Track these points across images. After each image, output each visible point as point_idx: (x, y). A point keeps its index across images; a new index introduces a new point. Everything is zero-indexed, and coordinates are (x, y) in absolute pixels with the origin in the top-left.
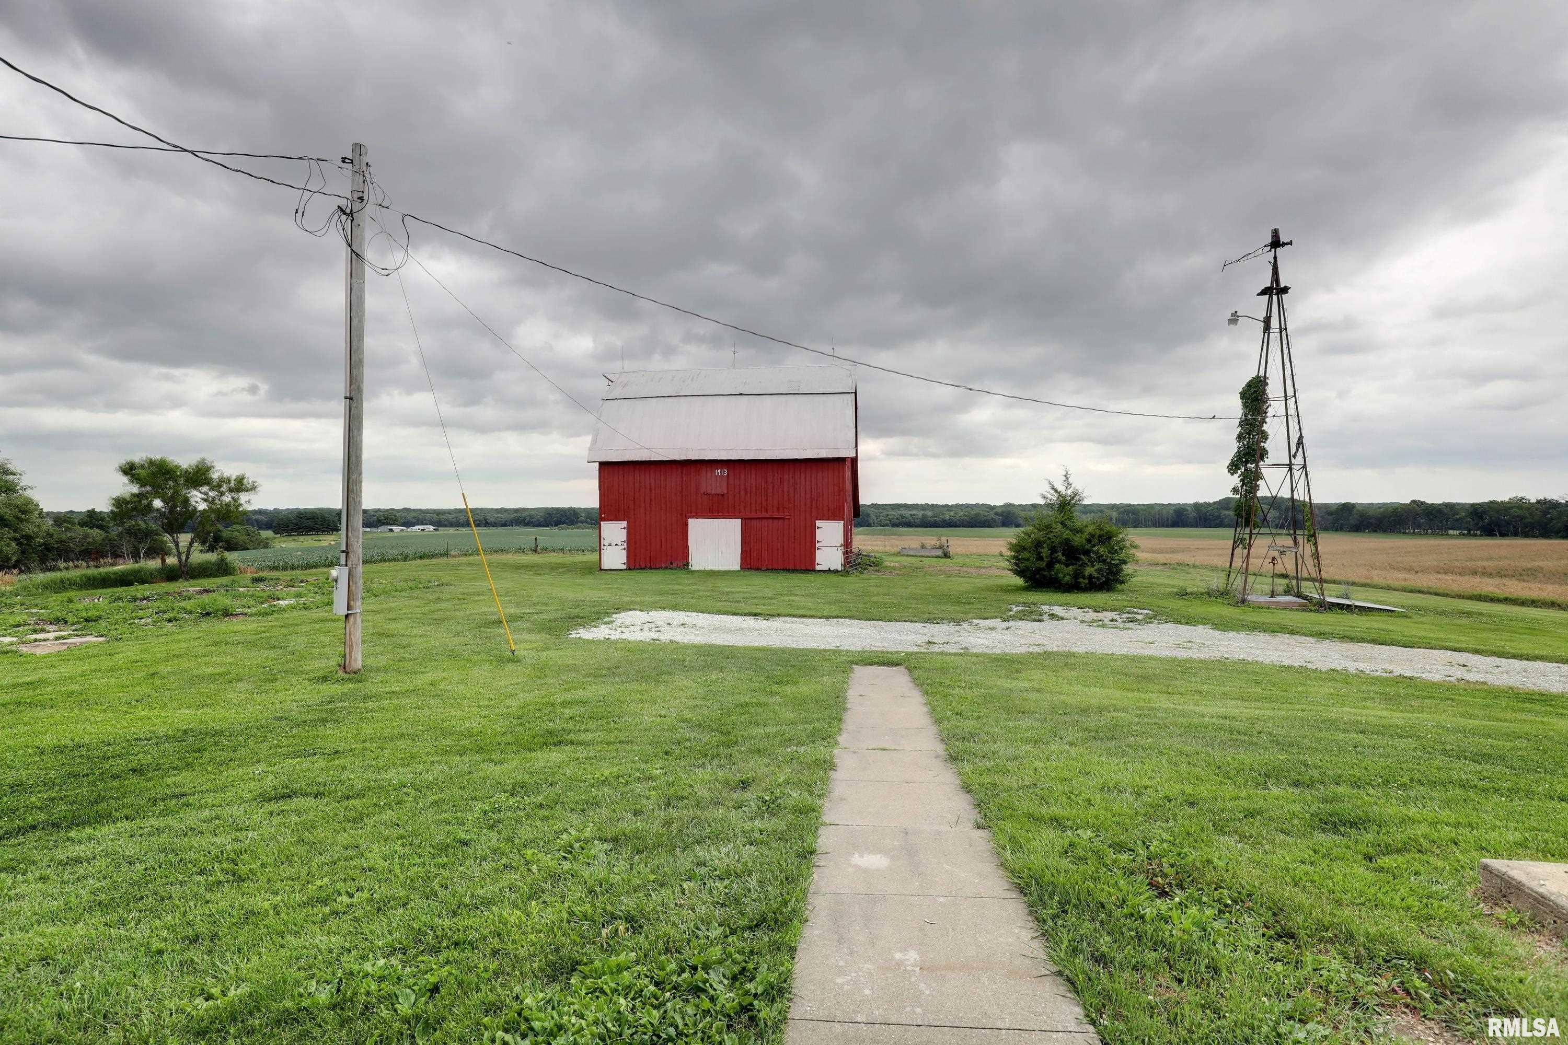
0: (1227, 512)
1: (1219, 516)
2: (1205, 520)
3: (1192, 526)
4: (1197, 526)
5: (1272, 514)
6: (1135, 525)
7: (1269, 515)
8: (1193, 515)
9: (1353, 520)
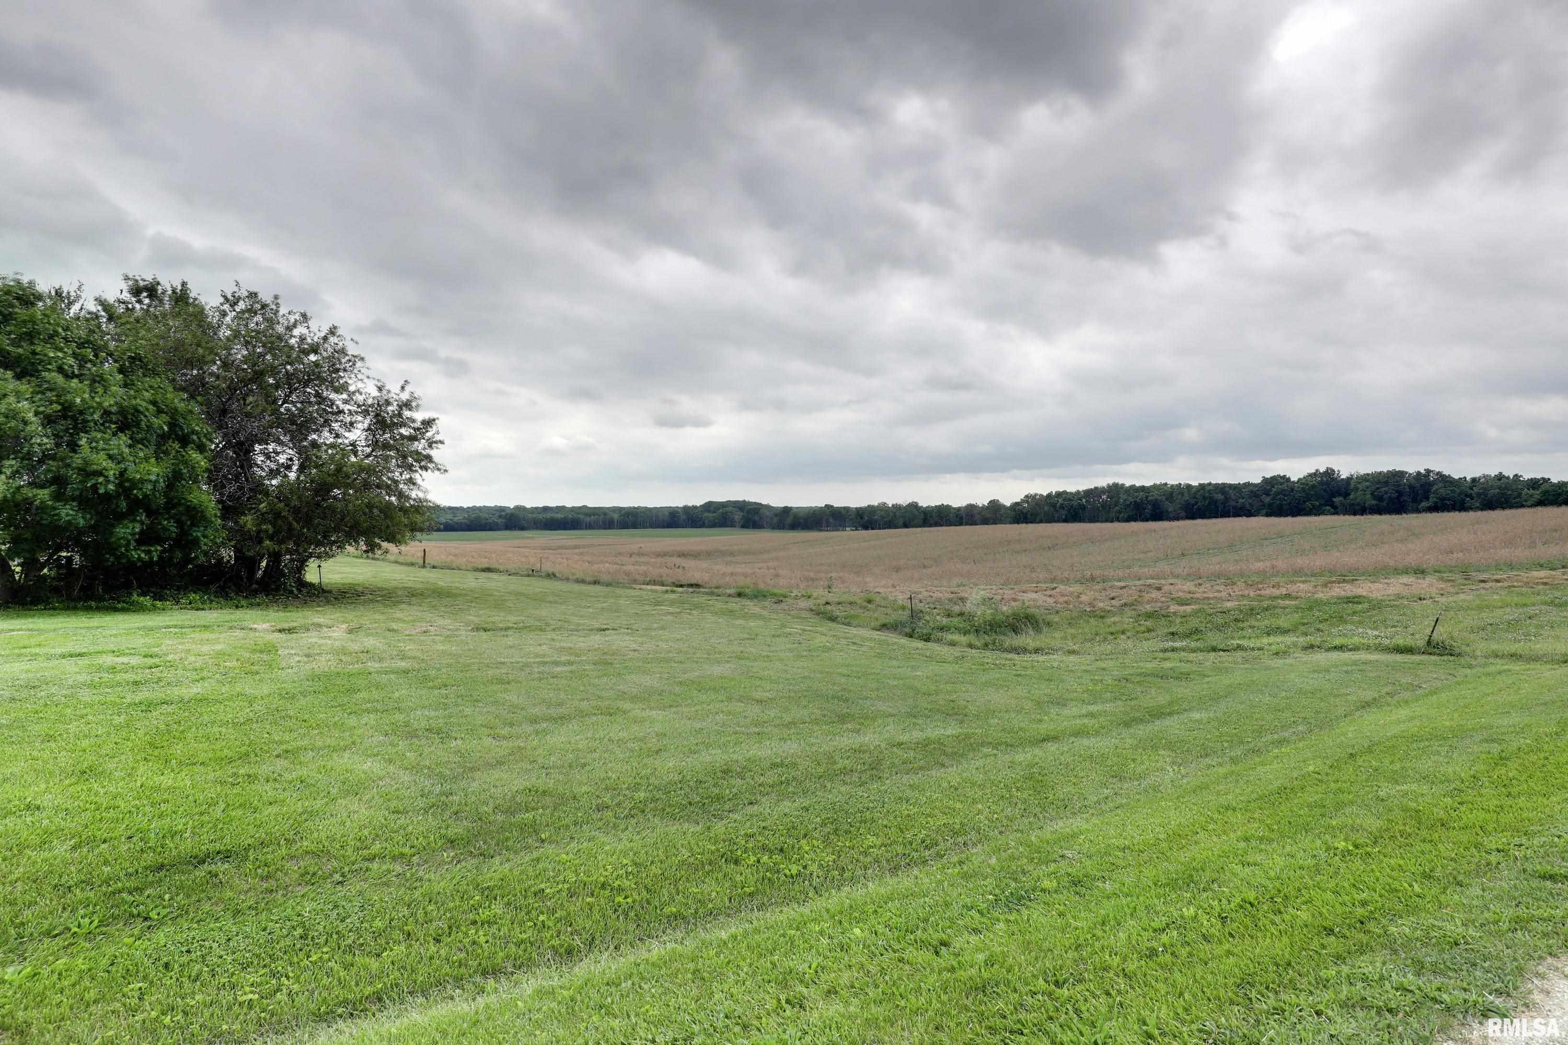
0: (708, 514)
1: (702, 518)
2: (693, 522)
3: (682, 527)
4: (686, 527)
5: (738, 516)
6: (635, 526)
7: (737, 517)
8: (683, 517)
9: (789, 520)
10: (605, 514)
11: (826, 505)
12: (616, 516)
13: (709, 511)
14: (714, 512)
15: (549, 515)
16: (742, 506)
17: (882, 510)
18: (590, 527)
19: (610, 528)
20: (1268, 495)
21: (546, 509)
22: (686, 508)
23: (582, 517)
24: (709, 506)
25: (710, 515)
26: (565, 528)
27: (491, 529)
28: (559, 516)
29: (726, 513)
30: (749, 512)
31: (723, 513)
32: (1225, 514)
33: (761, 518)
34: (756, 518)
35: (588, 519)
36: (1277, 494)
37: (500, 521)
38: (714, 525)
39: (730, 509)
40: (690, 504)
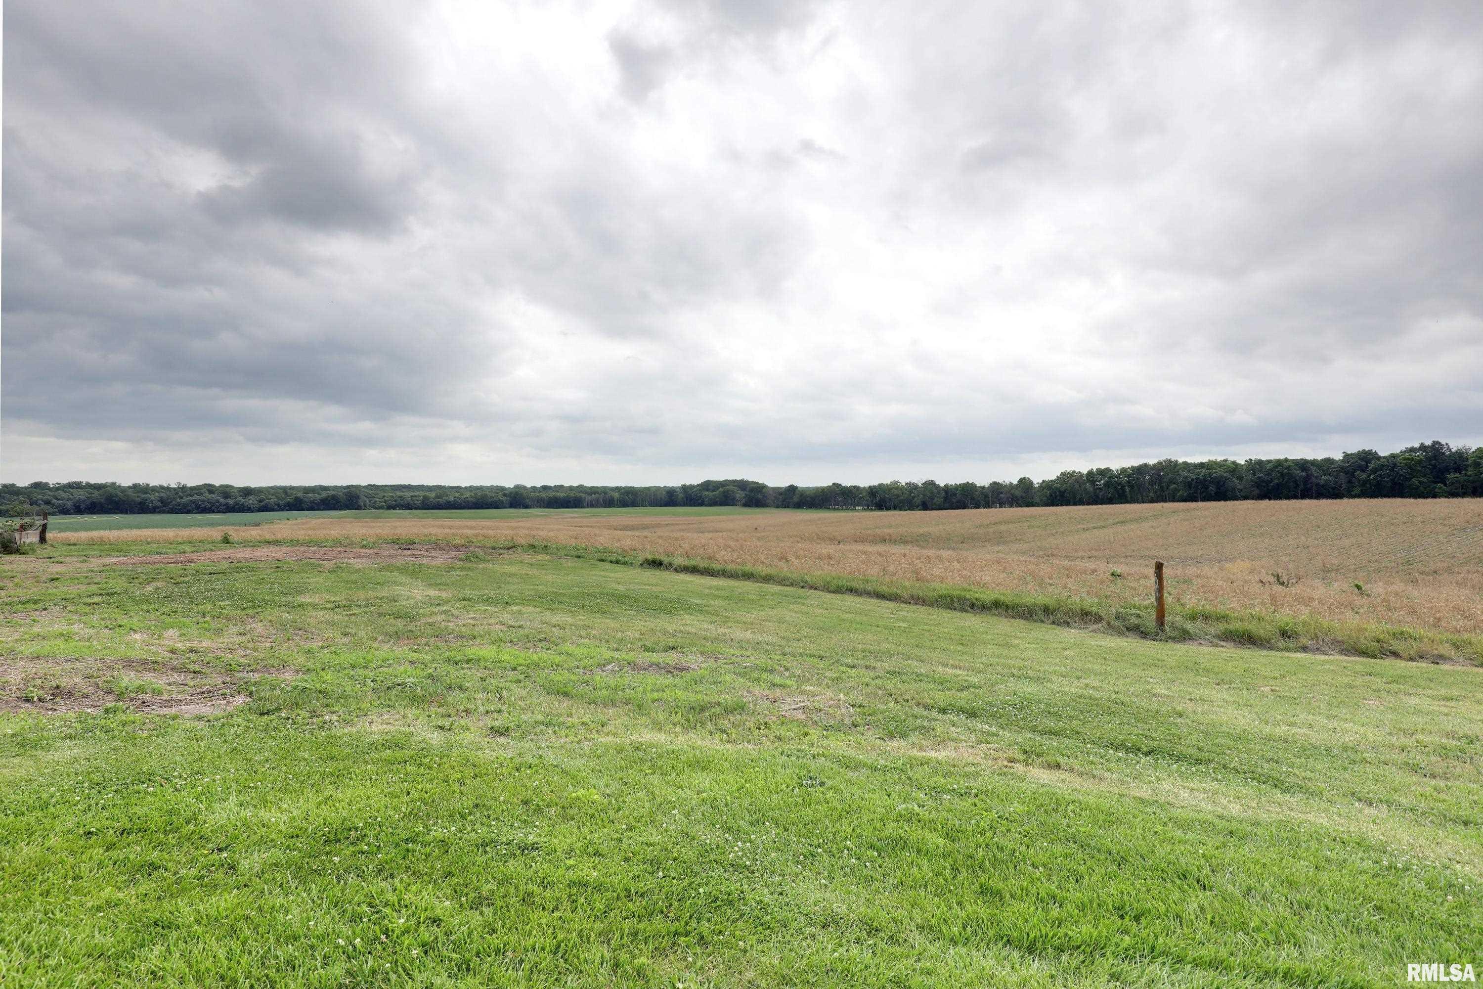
0: (707, 493)
1: (701, 496)
2: (691, 500)
3: (681, 506)
4: (684, 506)
5: (740, 495)
6: (634, 504)
7: (738, 495)
8: (682, 495)
9: (796, 499)
10: (605, 493)
11: (834, 484)
12: (616, 495)
13: (708, 490)
14: (713, 491)
15: (551, 494)
16: (742, 485)
17: (897, 488)
18: (591, 505)
19: (610, 507)
20: (1363, 471)
21: (545, 488)
22: (684, 488)
23: (584, 495)
24: (707, 485)
25: (711, 494)
26: (568, 507)
27: (497, 507)
28: (561, 495)
29: (728, 491)
30: (752, 490)
31: (724, 492)
32: (1305, 494)
33: (764, 496)
34: (760, 496)
35: (589, 498)
36: (1374, 471)
37: (504, 499)
38: (714, 503)
39: (731, 487)
40: (688, 484)
